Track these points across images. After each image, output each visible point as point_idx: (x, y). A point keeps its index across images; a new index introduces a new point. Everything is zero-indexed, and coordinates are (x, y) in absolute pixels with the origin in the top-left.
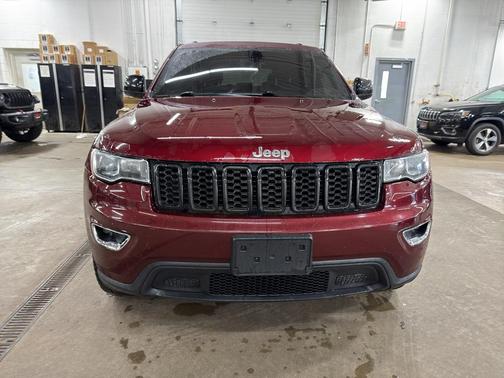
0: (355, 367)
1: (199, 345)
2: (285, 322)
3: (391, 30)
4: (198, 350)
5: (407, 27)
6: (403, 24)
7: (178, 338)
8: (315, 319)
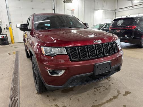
0: (116, 92)
1: (78, 99)
2: (93, 87)
3: (71, 11)
4: (79, 100)
5: (75, 10)
6: (74, 9)
7: (70, 99)
8: (99, 84)
